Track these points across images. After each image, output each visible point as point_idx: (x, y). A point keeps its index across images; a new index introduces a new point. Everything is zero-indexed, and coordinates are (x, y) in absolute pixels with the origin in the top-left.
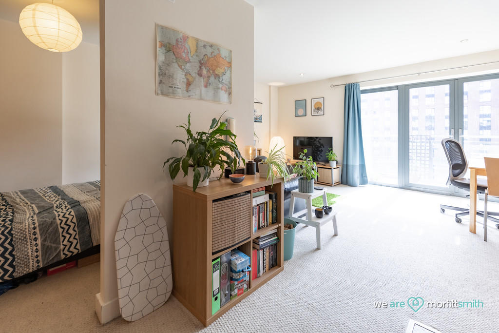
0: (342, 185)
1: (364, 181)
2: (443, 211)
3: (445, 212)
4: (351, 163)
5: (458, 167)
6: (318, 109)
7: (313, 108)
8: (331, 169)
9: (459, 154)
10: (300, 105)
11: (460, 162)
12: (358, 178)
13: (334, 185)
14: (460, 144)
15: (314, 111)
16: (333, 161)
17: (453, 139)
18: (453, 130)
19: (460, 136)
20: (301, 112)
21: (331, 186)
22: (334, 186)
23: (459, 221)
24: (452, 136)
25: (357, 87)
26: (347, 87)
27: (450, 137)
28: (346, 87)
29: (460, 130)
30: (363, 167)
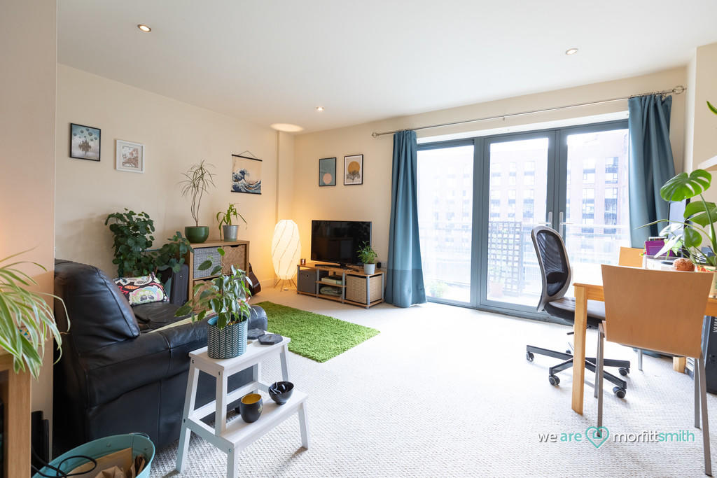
0: (385, 304)
1: (419, 298)
2: (531, 356)
3: (534, 359)
4: (398, 267)
5: (557, 277)
6: (353, 174)
7: (347, 172)
8: (365, 277)
9: (559, 256)
10: (327, 166)
11: (559, 269)
12: (409, 292)
13: (369, 305)
14: (561, 235)
15: (348, 178)
16: (370, 263)
17: (550, 229)
18: (551, 214)
19: (562, 224)
20: (328, 179)
21: (365, 308)
22: (370, 307)
23: (555, 382)
24: (550, 223)
25: (412, 138)
26: (397, 136)
27: (547, 225)
28: (394, 136)
29: (561, 214)
30: (418, 273)
